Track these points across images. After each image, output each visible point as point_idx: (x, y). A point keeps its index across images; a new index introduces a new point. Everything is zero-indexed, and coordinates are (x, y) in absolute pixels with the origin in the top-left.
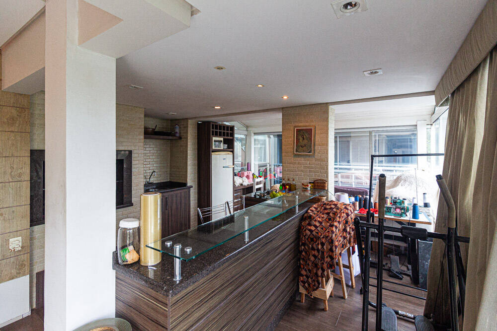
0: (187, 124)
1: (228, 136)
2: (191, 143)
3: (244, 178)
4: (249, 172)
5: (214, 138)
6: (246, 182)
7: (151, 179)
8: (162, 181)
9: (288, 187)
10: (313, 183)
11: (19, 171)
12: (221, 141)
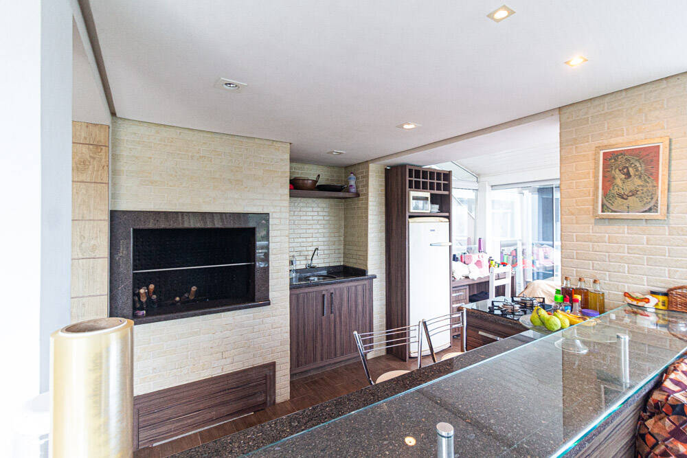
0: (368, 172)
1: (439, 189)
2: (375, 203)
3: (472, 266)
4: (481, 254)
5: (413, 193)
6: (477, 274)
7: (314, 261)
8: (332, 265)
9: (579, 297)
10: (666, 294)
11: (93, 242)
12: (427, 199)
